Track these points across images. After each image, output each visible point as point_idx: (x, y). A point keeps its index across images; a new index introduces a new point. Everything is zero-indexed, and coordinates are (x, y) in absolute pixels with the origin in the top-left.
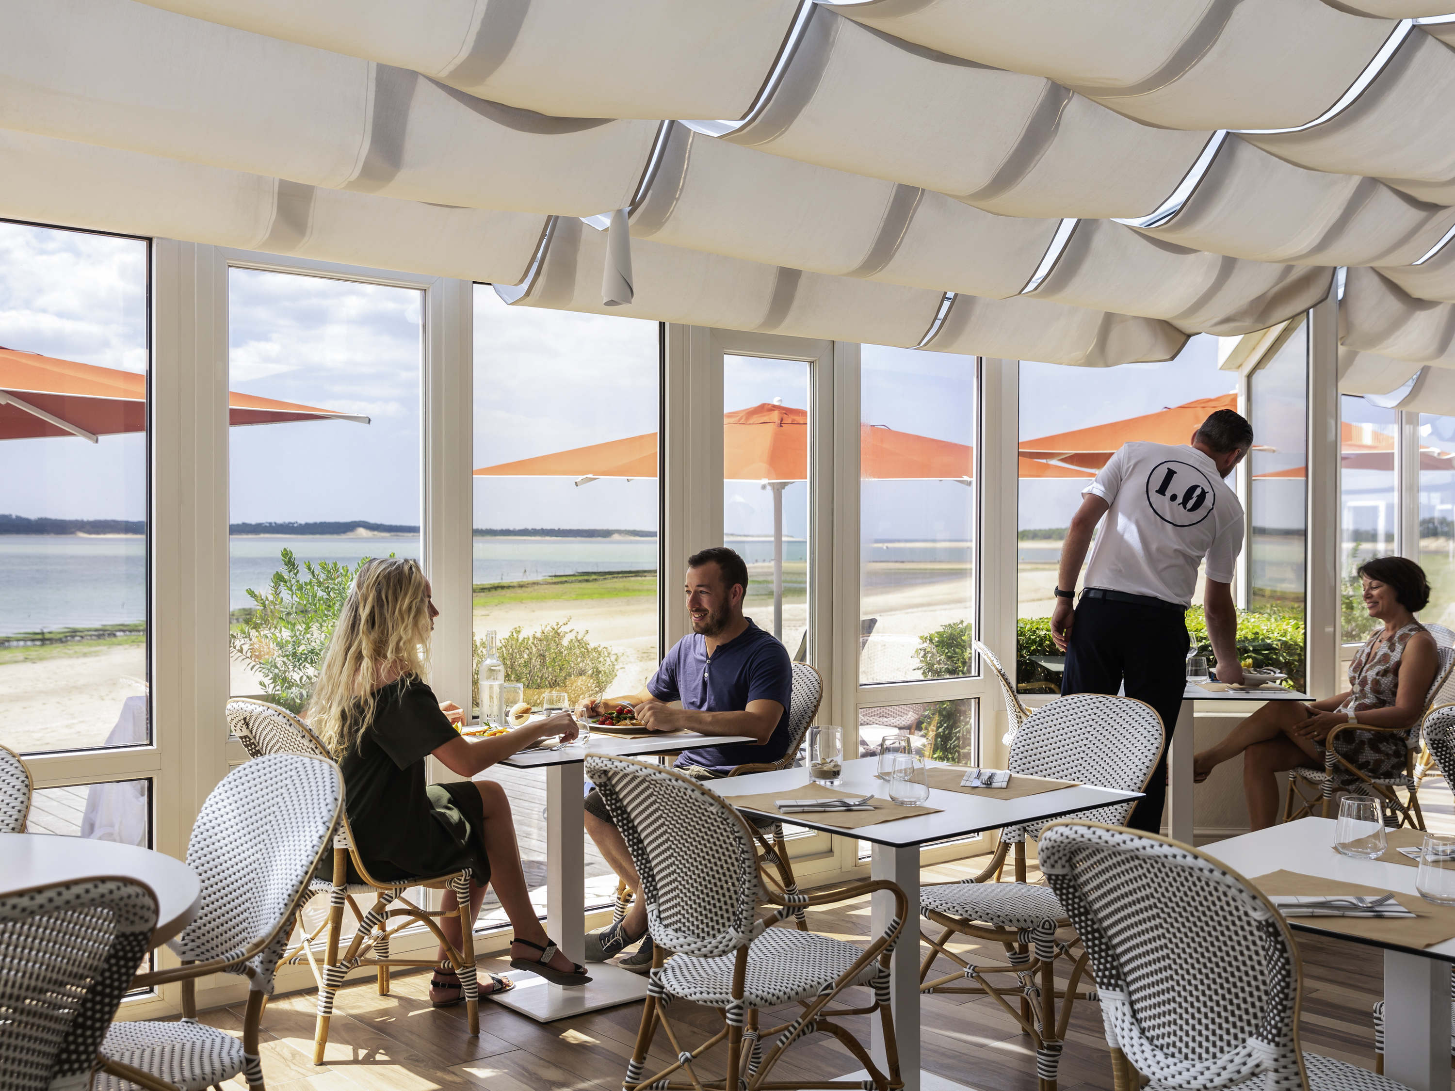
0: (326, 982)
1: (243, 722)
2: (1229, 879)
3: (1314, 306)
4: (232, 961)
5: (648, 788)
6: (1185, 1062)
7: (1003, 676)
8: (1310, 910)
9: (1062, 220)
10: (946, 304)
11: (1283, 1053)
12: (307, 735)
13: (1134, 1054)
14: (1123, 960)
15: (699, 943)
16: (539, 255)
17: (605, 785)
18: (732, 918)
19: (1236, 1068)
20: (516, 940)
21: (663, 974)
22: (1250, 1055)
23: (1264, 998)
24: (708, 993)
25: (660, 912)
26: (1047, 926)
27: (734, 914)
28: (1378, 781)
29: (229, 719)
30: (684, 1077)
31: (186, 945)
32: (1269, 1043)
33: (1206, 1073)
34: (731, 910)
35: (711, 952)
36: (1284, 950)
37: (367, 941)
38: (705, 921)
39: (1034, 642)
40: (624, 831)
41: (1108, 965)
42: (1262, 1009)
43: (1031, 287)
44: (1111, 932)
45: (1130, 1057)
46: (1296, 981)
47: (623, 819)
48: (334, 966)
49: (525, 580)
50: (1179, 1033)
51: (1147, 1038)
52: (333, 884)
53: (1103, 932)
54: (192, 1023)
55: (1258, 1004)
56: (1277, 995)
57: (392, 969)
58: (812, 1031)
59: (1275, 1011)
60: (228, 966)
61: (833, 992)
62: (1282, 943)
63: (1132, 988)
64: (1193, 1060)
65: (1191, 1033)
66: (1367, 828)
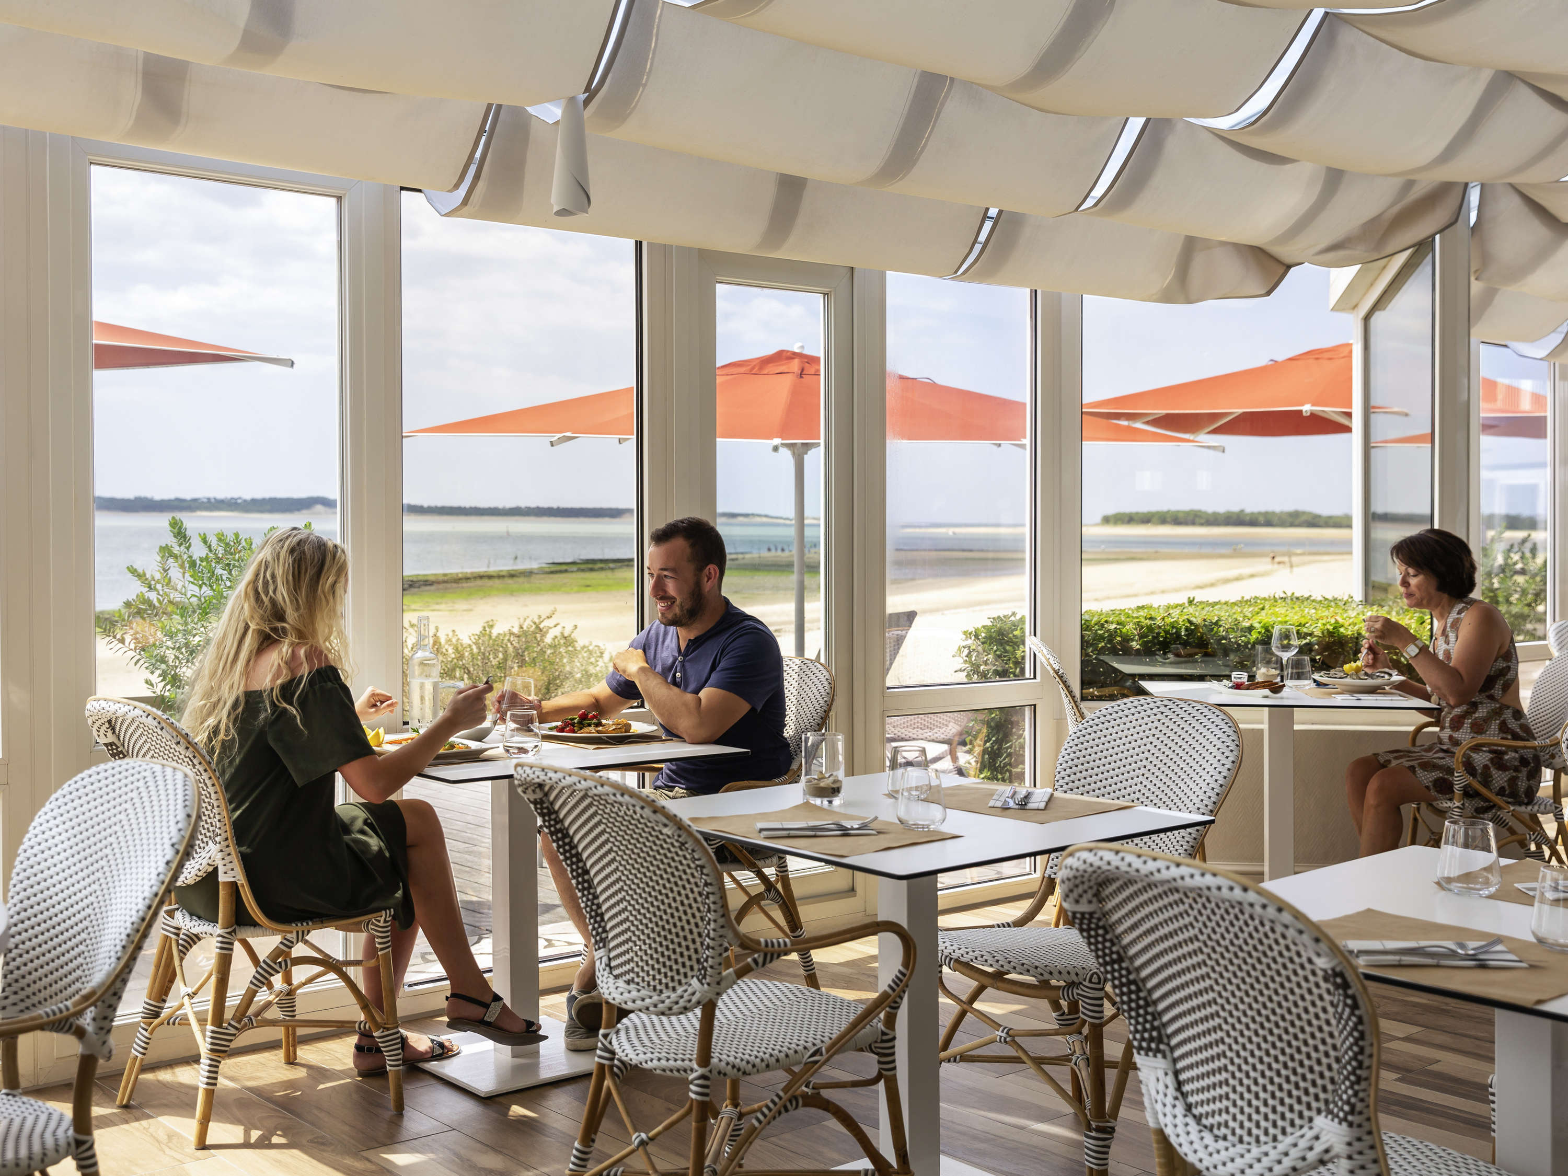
0: (210, 1047)
1: (107, 725)
2: (1286, 917)
3: (1440, 232)
4: (52, 1018)
5: (590, 805)
6: (1239, 1146)
7: (1061, 677)
8: (1397, 958)
9: (1127, 119)
10: (988, 225)
11: (1357, 1135)
12: (182, 741)
13: (1178, 1136)
14: (1166, 1018)
15: (655, 998)
16: (478, 155)
17: (542, 802)
18: (696, 967)
19: (1300, 1154)
20: (453, 995)
21: (614, 1037)
22: (1317, 1138)
23: (1335, 1066)
24: (668, 1060)
25: (610, 959)
26: (1095, 979)
27: (698, 961)
28: (1518, 809)
29: (90, 721)
30: (639, 1163)
31: (6, 998)
32: (1340, 1123)
33: (1264, 1159)
34: (694, 957)
35: (670, 1009)
36: (1355, 1006)
37: (263, 996)
38: (663, 970)
39: (1102, 638)
40: (566, 859)
41: (1148, 1026)
42: (1332, 1081)
43: (1089, 203)
44: (1150, 984)
45: (1173, 1140)
46: (1372, 1045)
47: (565, 844)
48: (220, 1026)
49: (515, 568)
50: (1232, 1110)
51: (1194, 1116)
52: (219, 926)
53: (1141, 984)
54: (14, 1096)
55: (1327, 1074)
56: (1349, 1063)
57: (301, 1031)
58: (797, 1107)
59: (1347, 1083)
60: (48, 1024)
61: (822, 1059)
62: (1353, 998)
63: (1177, 1053)
64: (1249, 1144)
65: (1247, 1110)
66: (1480, 859)
